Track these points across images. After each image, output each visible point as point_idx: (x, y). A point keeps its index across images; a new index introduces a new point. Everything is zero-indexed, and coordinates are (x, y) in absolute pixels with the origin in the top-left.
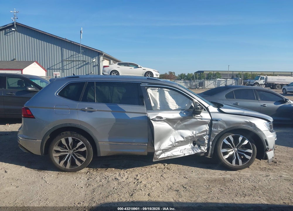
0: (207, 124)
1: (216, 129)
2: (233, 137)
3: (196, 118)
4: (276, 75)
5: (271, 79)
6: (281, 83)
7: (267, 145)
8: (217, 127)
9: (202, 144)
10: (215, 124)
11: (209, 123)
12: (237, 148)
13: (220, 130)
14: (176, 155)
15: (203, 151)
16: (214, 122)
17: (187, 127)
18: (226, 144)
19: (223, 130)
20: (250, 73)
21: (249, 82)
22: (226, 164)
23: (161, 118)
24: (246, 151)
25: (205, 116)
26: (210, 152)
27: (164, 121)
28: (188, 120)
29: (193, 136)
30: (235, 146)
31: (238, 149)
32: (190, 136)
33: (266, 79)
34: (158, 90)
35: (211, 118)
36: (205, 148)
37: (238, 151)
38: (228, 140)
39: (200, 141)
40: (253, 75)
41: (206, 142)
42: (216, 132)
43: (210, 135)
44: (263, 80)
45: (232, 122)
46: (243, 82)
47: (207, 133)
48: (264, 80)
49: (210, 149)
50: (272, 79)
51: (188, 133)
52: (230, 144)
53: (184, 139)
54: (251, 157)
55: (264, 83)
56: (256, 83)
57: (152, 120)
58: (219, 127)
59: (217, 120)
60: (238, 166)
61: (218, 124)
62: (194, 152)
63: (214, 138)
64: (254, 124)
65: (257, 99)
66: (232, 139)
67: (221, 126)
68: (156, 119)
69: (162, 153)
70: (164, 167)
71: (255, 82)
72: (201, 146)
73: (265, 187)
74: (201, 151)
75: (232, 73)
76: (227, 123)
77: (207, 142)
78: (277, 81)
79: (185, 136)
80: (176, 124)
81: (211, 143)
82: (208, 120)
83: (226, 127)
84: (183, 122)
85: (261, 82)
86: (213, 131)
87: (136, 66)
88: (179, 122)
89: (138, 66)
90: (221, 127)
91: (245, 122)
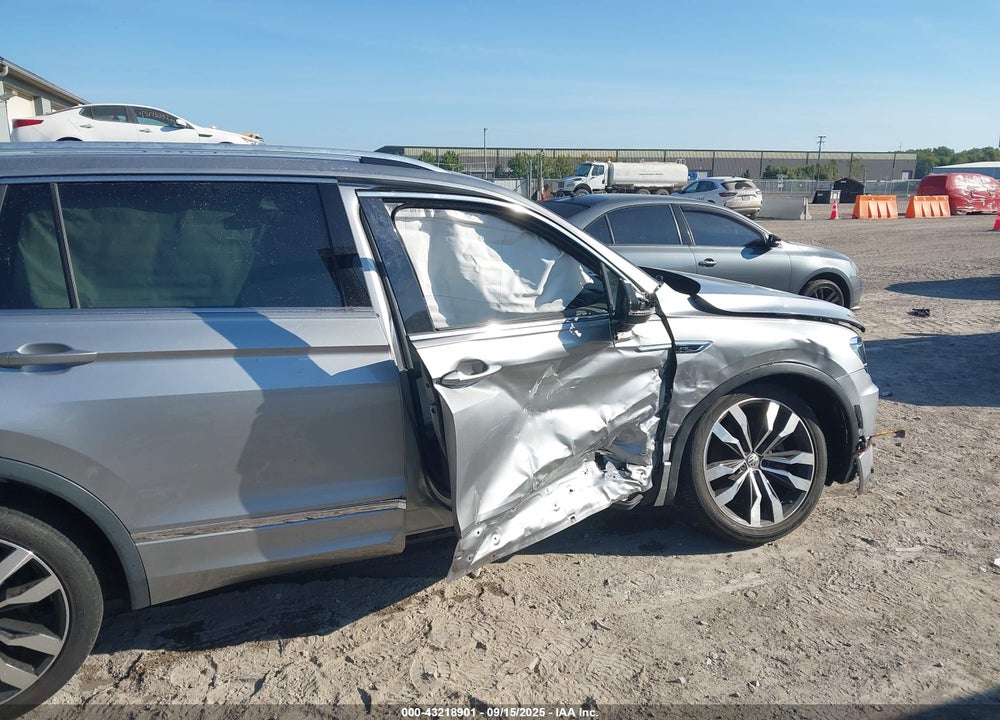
0: (652, 369)
1: (688, 386)
2: (745, 409)
3: (617, 345)
4: (636, 160)
5: (624, 172)
6: (652, 185)
7: (860, 425)
8: (694, 375)
9: (635, 459)
10: (688, 364)
11: (662, 364)
12: (760, 451)
13: (705, 386)
14: (543, 526)
15: (640, 489)
16: (681, 358)
17: (581, 394)
18: (723, 443)
19: (713, 387)
20: (550, 154)
21: (561, 184)
22: (726, 527)
23: (477, 366)
24: (793, 461)
25: (649, 335)
26: (664, 487)
27: (492, 380)
28: (587, 358)
29: (605, 428)
30: (753, 448)
31: (760, 458)
32: (593, 432)
33: (610, 172)
34: (420, 224)
35: (670, 342)
36: (644, 472)
37: (765, 463)
38: (730, 423)
39: (625, 445)
40: (560, 160)
41: (651, 446)
42: (688, 397)
43: (663, 414)
44: (601, 178)
45: (749, 348)
46: (542, 185)
47: (654, 406)
48: (604, 177)
49: (666, 472)
50: (628, 173)
51: (585, 419)
52: (736, 441)
53: (570, 448)
54: (810, 483)
55: (603, 186)
56: (582, 188)
57: (440, 381)
58: (700, 375)
59: (693, 348)
60: (768, 524)
61: (697, 363)
62: (608, 498)
63: (677, 425)
64: (825, 350)
65: (687, 242)
66: (741, 419)
67: (707, 371)
68: (461, 376)
69: (484, 536)
70: (475, 582)
71: (578, 183)
72: (629, 468)
73: (910, 604)
74: (630, 487)
75: (493, 154)
76: (730, 354)
77: (652, 448)
78: (641, 178)
79: (573, 436)
80: (536, 386)
81: (667, 447)
82: (662, 352)
83: (727, 371)
84: (567, 373)
85: (596, 182)
86: (677, 394)
87: (170, 123)
88: (550, 372)
89: (179, 122)
90: (706, 377)
91: (795, 346)
